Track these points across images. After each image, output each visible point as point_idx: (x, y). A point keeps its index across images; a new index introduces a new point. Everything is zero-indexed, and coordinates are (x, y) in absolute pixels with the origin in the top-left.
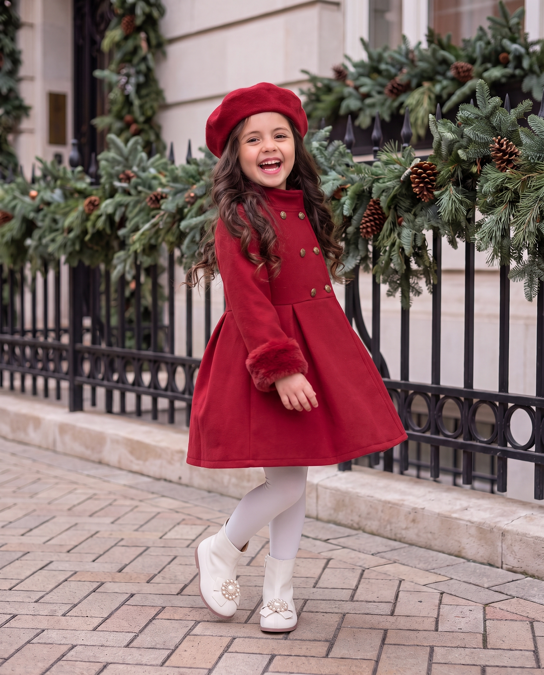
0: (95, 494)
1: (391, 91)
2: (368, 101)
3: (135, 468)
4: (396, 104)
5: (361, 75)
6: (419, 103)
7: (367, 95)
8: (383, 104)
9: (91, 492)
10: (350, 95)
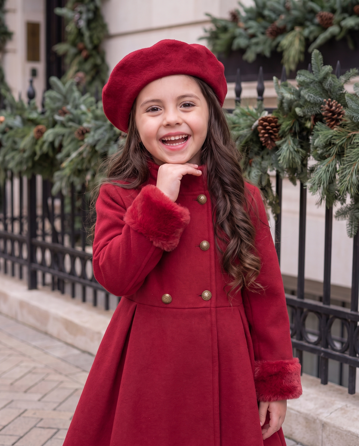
0: (35, 368)
1: (271, 33)
2: (254, 40)
3: (69, 341)
4: (274, 43)
5: (250, 19)
6: (291, 44)
7: (253, 36)
8: (265, 43)
9: (32, 365)
10: (240, 35)
